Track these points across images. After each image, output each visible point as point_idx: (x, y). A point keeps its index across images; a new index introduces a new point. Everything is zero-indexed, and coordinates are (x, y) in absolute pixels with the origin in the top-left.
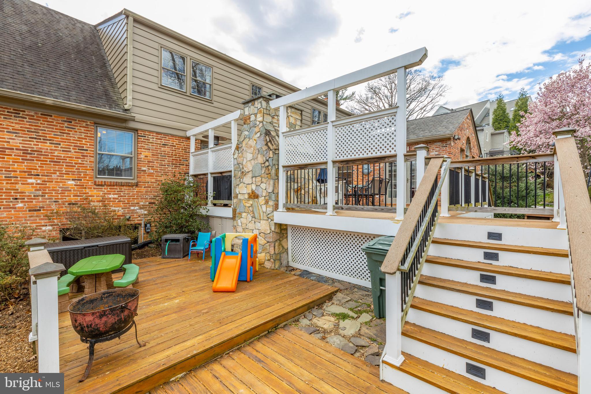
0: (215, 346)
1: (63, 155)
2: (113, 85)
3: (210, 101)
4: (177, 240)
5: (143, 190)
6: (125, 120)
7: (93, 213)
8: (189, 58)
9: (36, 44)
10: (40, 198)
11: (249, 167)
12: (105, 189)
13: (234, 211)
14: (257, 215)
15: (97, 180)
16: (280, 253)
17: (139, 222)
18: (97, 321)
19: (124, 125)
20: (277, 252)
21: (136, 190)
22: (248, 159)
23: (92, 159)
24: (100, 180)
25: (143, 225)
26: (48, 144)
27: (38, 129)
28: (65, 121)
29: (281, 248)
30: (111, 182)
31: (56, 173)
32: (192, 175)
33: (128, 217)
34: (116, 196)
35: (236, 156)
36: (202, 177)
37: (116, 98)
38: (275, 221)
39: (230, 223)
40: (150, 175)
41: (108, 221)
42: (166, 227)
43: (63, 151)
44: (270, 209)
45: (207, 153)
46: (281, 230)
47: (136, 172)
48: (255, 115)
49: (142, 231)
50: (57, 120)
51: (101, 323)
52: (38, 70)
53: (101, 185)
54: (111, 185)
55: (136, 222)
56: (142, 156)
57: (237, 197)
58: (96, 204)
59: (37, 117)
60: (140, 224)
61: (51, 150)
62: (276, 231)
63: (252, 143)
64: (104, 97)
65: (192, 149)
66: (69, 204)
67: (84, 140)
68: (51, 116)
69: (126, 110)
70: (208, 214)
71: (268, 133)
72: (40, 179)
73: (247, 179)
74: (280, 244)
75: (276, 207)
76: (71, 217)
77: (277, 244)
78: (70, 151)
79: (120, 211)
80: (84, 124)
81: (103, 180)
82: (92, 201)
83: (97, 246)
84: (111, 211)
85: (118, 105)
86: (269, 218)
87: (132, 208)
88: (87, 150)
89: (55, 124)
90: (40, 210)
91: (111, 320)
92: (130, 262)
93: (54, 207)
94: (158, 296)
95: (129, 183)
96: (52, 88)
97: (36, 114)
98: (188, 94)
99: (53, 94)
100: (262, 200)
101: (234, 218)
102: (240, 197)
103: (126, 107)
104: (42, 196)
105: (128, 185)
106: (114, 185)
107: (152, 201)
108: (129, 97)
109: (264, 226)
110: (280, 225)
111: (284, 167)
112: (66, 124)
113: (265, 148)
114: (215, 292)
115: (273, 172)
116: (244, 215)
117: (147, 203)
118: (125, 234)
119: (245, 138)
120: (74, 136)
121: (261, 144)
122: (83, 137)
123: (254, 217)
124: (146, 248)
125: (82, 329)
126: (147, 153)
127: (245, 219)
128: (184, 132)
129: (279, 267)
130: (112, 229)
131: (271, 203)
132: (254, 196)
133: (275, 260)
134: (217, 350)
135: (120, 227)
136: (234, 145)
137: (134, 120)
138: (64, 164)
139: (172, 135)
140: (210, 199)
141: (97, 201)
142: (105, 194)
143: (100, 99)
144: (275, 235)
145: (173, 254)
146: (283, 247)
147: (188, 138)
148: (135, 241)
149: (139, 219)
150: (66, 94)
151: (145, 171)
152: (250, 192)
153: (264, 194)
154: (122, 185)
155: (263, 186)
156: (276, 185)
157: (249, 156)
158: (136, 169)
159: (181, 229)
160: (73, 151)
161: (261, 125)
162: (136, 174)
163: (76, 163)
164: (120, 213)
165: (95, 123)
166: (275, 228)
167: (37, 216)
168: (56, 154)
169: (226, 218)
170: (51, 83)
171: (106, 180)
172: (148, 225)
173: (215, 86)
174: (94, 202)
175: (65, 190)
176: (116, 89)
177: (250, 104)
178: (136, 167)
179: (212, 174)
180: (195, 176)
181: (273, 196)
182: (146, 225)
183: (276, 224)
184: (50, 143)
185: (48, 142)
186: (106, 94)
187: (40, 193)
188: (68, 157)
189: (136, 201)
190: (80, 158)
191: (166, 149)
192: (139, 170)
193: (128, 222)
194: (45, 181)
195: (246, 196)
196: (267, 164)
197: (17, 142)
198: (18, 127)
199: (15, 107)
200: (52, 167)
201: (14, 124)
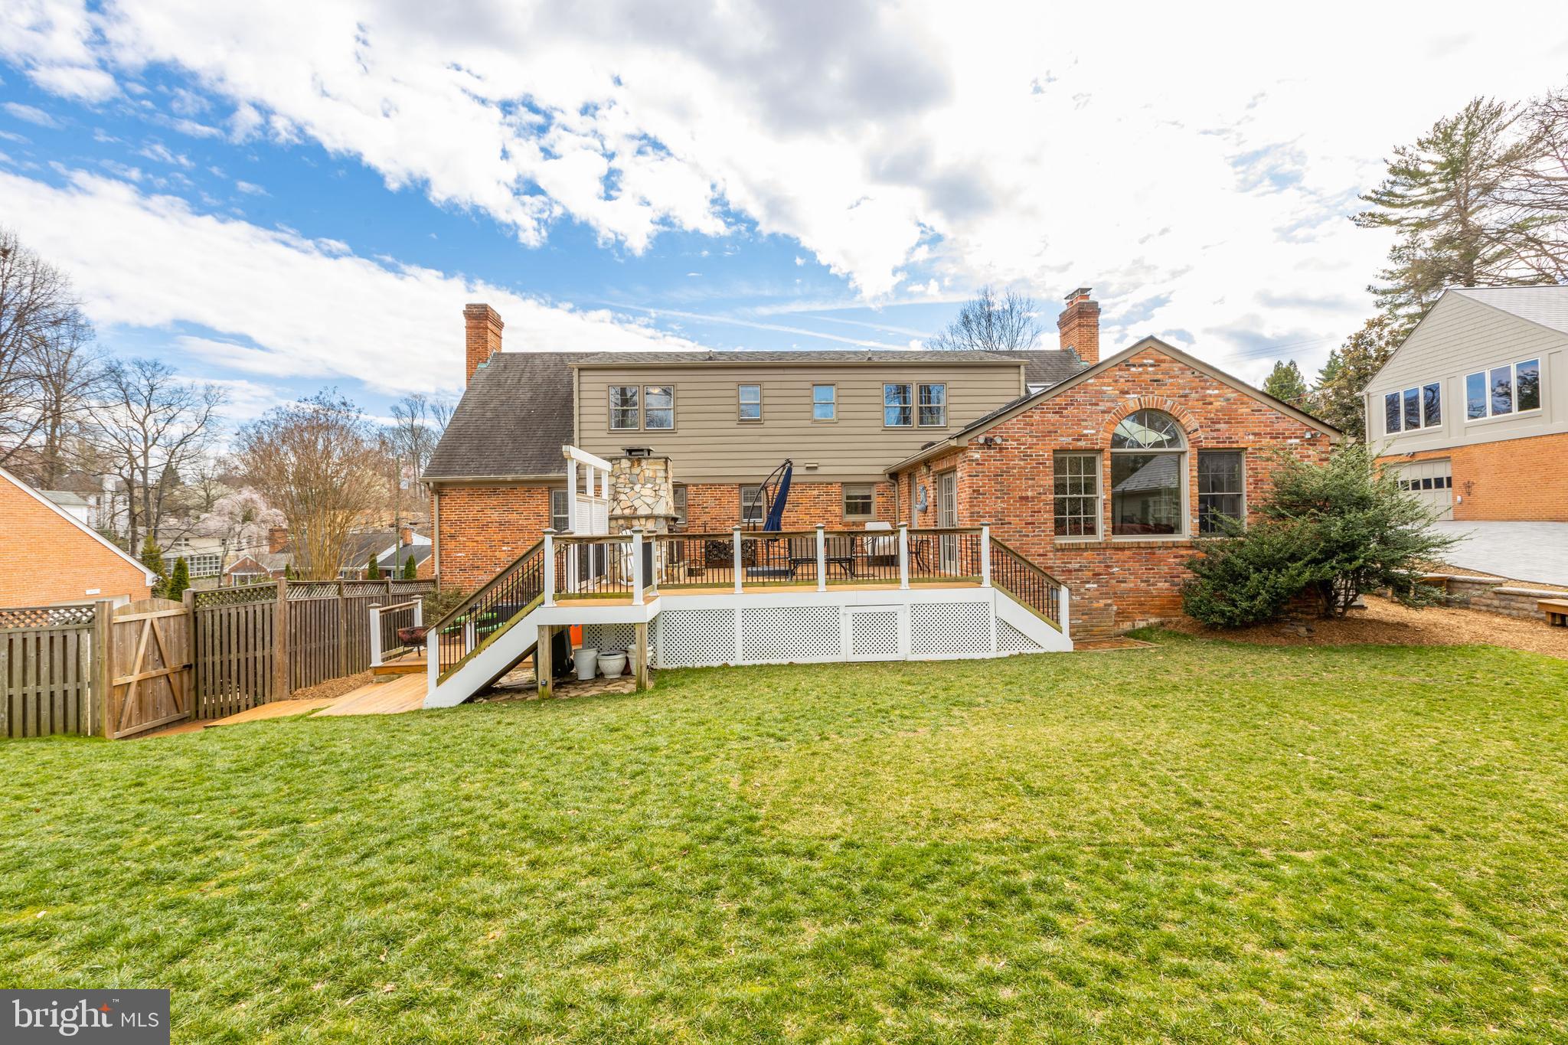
3: (673, 432)
8: (642, 386)
23: (548, 524)
26: (515, 514)
27: (508, 502)
28: (526, 491)
43: (525, 519)
50: (520, 491)
59: (508, 492)
61: (517, 519)
64: (560, 458)
67: (539, 506)
68: (516, 489)
72: (510, 545)
80: (540, 491)
89: (519, 495)
97: (507, 489)
98: (642, 430)
112: (527, 494)
120: (533, 503)
122: (539, 503)
160: (532, 517)
165: (549, 488)
168: (520, 522)
173: (679, 409)
184: (517, 513)
185: (515, 512)
187: (511, 558)
188: (529, 523)
190: (538, 524)
197: (495, 516)
198: (495, 503)
199: (493, 487)
200: (519, 535)
201: (493, 501)
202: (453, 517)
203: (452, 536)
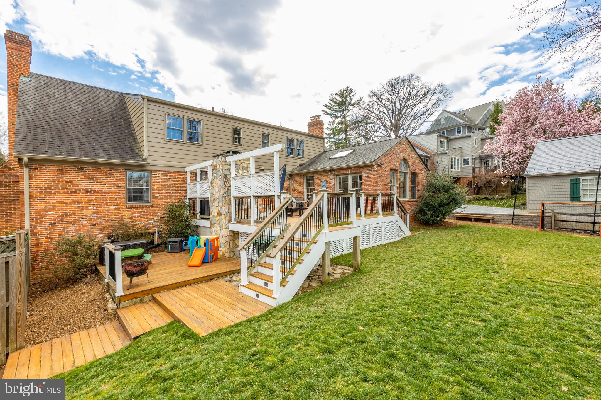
0: (179, 283)
1: (107, 191)
2: (136, 141)
3: (201, 145)
4: (176, 242)
5: (156, 209)
6: (143, 166)
7: (126, 226)
8: (185, 118)
9: (88, 119)
10: (96, 218)
11: (217, 196)
12: (132, 211)
13: (211, 223)
14: (221, 225)
15: (127, 205)
16: (234, 248)
17: (154, 231)
18: (133, 269)
19: (143, 168)
20: (231, 247)
21: (152, 210)
22: (217, 191)
23: (124, 192)
24: (129, 205)
25: (156, 233)
26: (99, 185)
27: (93, 177)
28: (108, 170)
29: (235, 245)
30: (136, 206)
31: (103, 202)
32: (188, 198)
33: (147, 227)
34: (139, 214)
35: (210, 189)
36: (194, 200)
37: (137, 151)
38: (230, 229)
39: (209, 230)
40: (161, 199)
41: (135, 231)
42: (171, 234)
43: (107, 189)
44: (227, 222)
45: (196, 184)
46: (234, 234)
47: (151, 198)
48: (219, 165)
49: (156, 236)
50: (103, 170)
51: (135, 270)
52: (91, 139)
53: (130, 208)
54: (136, 207)
55: (152, 230)
56: (155, 188)
57: (212, 214)
58: (127, 220)
59: (93, 170)
60: (155, 232)
61: (101, 188)
62: (231, 235)
63: (218, 181)
64: (130, 152)
65: (188, 180)
66: (112, 221)
67: (119, 181)
68: (100, 168)
69: (144, 159)
70: (196, 225)
71: (225, 176)
72: (95, 206)
73: (216, 204)
74: (234, 242)
75: (230, 221)
76: (113, 228)
77: (231, 242)
78: (111, 189)
79: (141, 223)
80: (119, 171)
81: (131, 205)
82: (125, 218)
83: (130, 245)
84: (137, 224)
85: (139, 156)
86: (227, 227)
87: (149, 222)
88: (121, 187)
89: (102, 173)
90: (95, 225)
91: (138, 269)
92: (148, 253)
93: (103, 223)
94: (160, 268)
95: (147, 205)
96: (100, 151)
97: (92, 168)
98: (185, 142)
99: (101, 155)
100: (223, 216)
101: (210, 227)
102: (213, 214)
103: (144, 157)
104: (97, 216)
105: (146, 207)
106: (138, 208)
107: (162, 216)
108: (146, 151)
109: (224, 232)
110: (233, 232)
111: (233, 197)
112: (109, 172)
113: (224, 185)
114: (189, 267)
115: (228, 200)
116: (215, 225)
117: (159, 218)
118: (145, 238)
119: (214, 178)
120: (113, 179)
121: (222, 183)
122: (119, 179)
123: (220, 227)
124: (159, 247)
125: (128, 272)
126: (158, 185)
127: (216, 228)
128: (183, 169)
129: (233, 256)
130: (137, 235)
131: (227, 218)
132: (219, 214)
133: (230, 252)
134: (180, 284)
135: (142, 234)
136: (209, 181)
137: (149, 165)
138: (108, 197)
139: (175, 172)
140: (199, 215)
141: (128, 218)
142: (133, 213)
143: (128, 154)
144: (230, 237)
145: (173, 250)
146: (236, 244)
147: (186, 172)
148: (152, 242)
149: (154, 228)
150: (108, 154)
151: (157, 197)
152: (218, 211)
153: (224, 213)
154: (143, 207)
155: (224, 208)
156: (229, 208)
157: (217, 189)
158: (151, 196)
159: (179, 235)
160: (113, 188)
161: (222, 172)
162: (151, 199)
163: (115, 196)
164: (142, 225)
165: (125, 169)
166: (230, 233)
167: (94, 229)
168: (103, 191)
169: (207, 227)
170: (99, 147)
171: (133, 205)
172: (160, 233)
173: (205, 134)
174: (126, 218)
175: (109, 212)
176: (137, 144)
177: (216, 158)
178: (151, 195)
179: (199, 198)
180: (190, 199)
181: (228, 214)
182: (158, 233)
183: (230, 231)
184: (100, 185)
185: (99, 184)
186: (132, 150)
187: (95, 215)
188: (110, 192)
189: (151, 217)
190: (117, 192)
191: (171, 181)
192: (154, 197)
193: (146, 231)
194: (98, 208)
195: (216, 214)
196: (225, 195)
197: (83, 186)
198: (83, 177)
199: (81, 165)
200: (102, 199)
201: (81, 175)
202: (43, 185)
203: (42, 200)
